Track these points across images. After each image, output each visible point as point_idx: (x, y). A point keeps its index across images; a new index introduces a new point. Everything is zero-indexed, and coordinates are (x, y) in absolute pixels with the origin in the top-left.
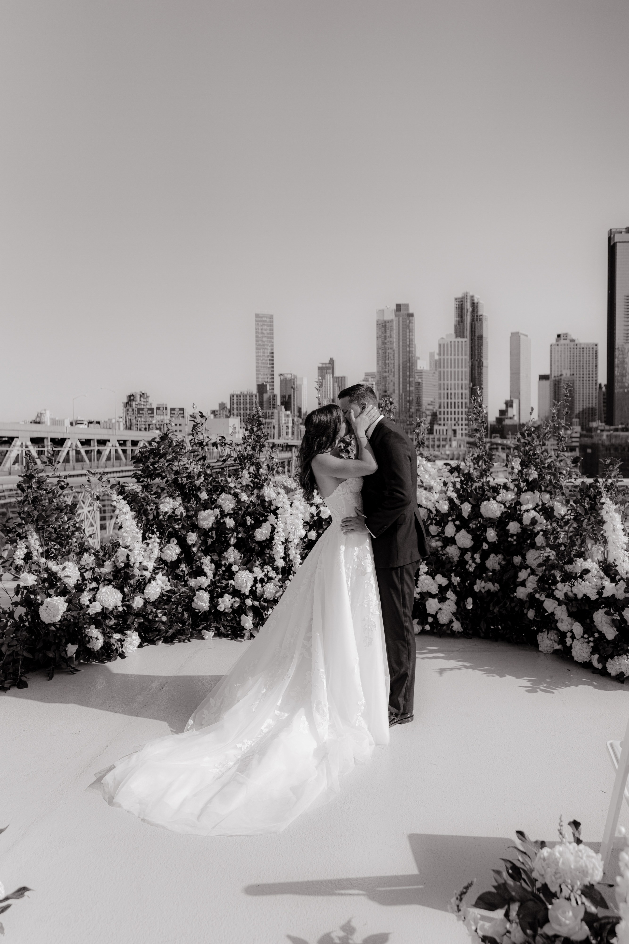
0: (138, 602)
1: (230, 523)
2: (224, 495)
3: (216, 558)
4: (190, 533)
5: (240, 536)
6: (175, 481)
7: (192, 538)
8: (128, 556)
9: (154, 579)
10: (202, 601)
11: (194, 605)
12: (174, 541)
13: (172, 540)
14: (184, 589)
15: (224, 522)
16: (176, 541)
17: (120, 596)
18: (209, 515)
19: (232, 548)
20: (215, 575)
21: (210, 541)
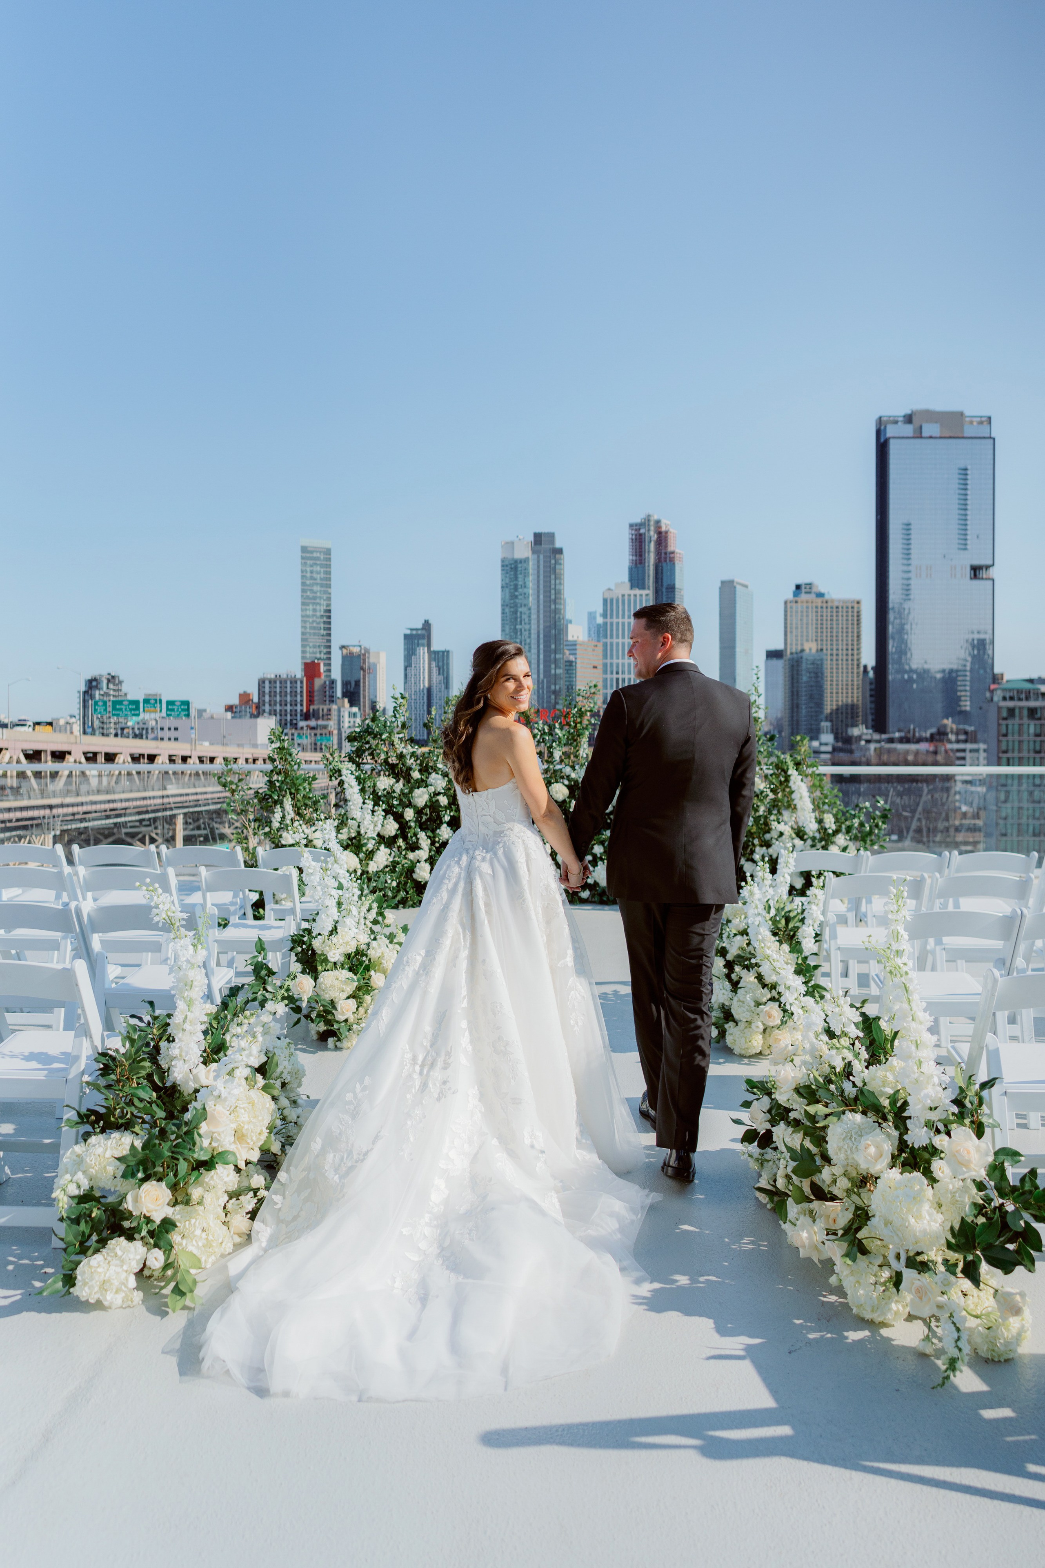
0: (373, 867)
1: (443, 800)
2: (434, 775)
3: (429, 834)
4: (407, 809)
5: (452, 814)
6: (386, 761)
7: (409, 814)
8: (359, 826)
9: (378, 849)
10: (424, 871)
11: (415, 876)
12: (391, 818)
13: (388, 817)
14: (404, 861)
15: (437, 801)
16: (392, 818)
17: (357, 860)
18: (423, 793)
19: (445, 825)
20: (430, 850)
21: (424, 818)
